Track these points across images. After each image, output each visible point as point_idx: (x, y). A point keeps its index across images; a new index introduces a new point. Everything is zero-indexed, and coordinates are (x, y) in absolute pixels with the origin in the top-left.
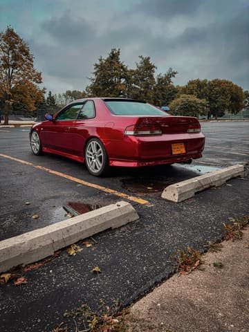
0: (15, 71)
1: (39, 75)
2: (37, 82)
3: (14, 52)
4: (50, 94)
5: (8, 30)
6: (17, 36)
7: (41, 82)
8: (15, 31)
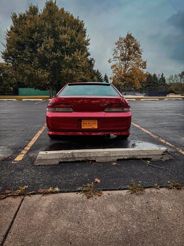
0: (129, 62)
1: (145, 63)
2: (143, 68)
3: (129, 49)
4: (162, 76)
5: (128, 35)
6: (133, 38)
7: (145, 68)
8: (132, 35)
